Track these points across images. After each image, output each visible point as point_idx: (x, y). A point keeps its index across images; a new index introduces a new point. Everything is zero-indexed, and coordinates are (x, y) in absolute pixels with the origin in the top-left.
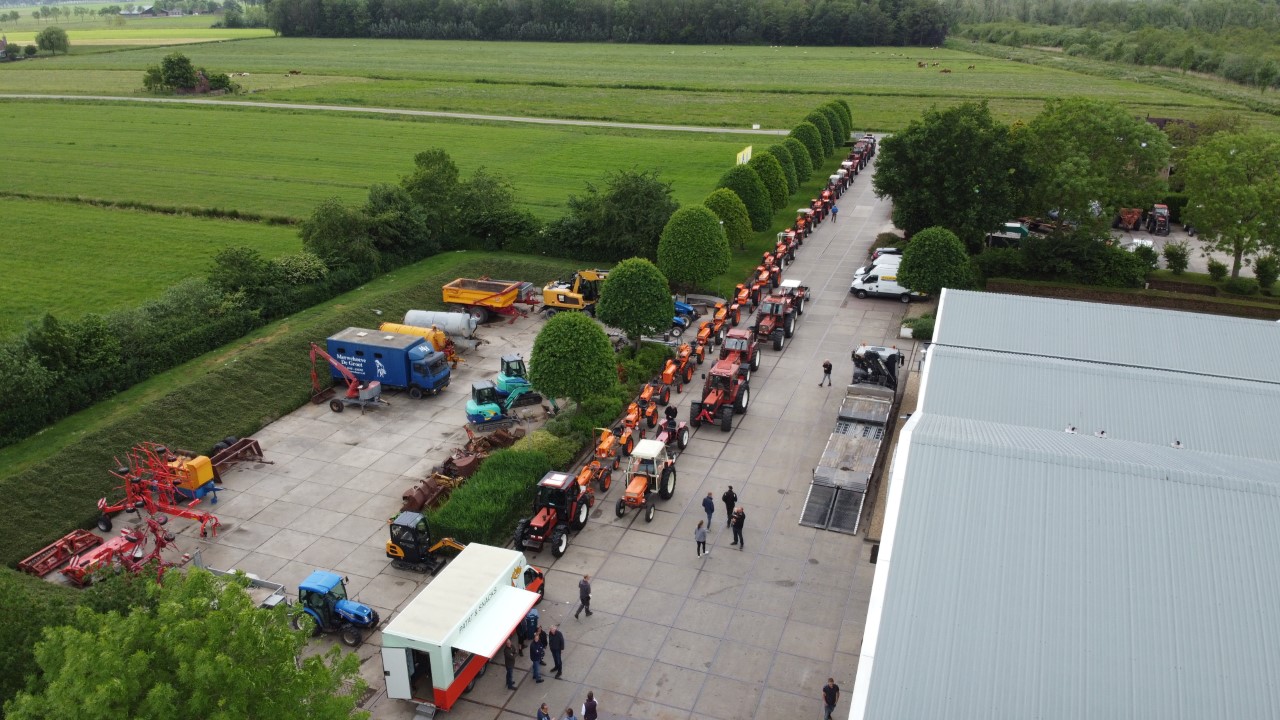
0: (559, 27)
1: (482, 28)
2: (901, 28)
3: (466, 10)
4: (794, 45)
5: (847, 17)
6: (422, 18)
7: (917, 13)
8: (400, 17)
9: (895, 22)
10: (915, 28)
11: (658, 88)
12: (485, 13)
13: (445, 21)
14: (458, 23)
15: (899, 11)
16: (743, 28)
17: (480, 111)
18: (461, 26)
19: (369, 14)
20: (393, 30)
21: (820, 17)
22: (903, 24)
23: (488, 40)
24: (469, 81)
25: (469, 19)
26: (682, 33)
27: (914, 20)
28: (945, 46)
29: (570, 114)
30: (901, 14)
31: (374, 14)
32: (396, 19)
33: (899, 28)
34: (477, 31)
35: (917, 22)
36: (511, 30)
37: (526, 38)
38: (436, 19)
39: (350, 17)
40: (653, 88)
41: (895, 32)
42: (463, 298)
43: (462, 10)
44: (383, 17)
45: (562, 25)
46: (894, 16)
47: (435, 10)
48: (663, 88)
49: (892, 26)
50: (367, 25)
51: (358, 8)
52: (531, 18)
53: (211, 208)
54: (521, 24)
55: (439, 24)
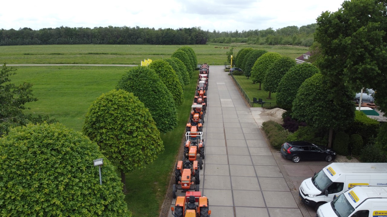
0: (72, 39)
1: (42, 40)
4: (158, 45)
6: (17, 38)
7: (197, 34)
13: (27, 38)
14: (32, 39)
16: (140, 39)
20: (6, 42)
22: (193, 38)
23: (44, 44)
25: (36, 37)
26: (118, 41)
28: (207, 44)
32: (8, 38)
34: (40, 42)
35: (197, 37)
37: (58, 44)
41: (191, 40)
46: (190, 35)
52: (61, 36)
54: (57, 39)
55: (24, 40)
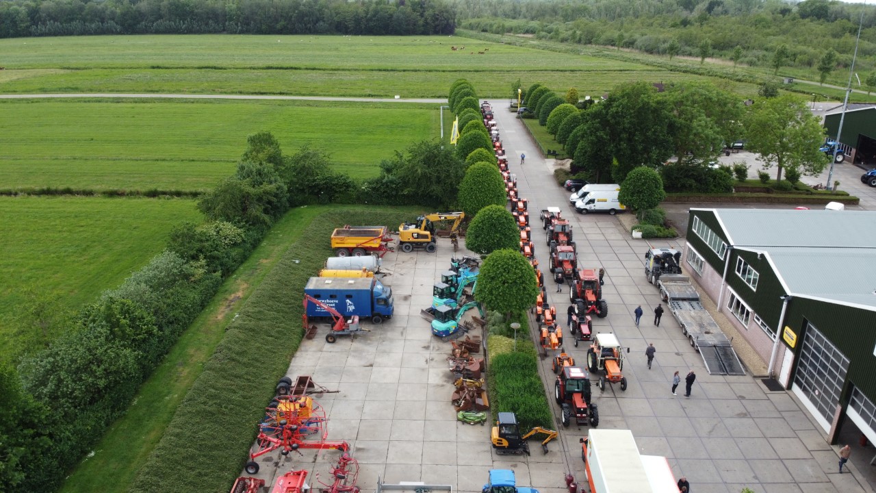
0: (184, 23)
1: (122, 25)
2: (427, 23)
3: (108, 12)
4: (359, 35)
5: (391, 16)
6: (72, 20)
7: (437, 13)
8: (55, 19)
9: (423, 19)
10: (436, 23)
11: (296, 69)
12: (124, 15)
13: (92, 21)
14: (102, 22)
15: (424, 11)
16: (321, 23)
17: (179, 91)
18: (105, 25)
19: (29, 18)
20: (49, 30)
21: (374, 16)
22: (428, 21)
23: (127, 34)
24: (145, 68)
25: (111, 19)
26: (278, 26)
27: (435, 18)
28: (456, 35)
29: (252, 91)
30: (426, 14)
31: (32, 19)
32: (52, 22)
33: (426, 23)
34: (119, 28)
35: (437, 19)
36: (146, 26)
37: (157, 32)
38: (85, 20)
39: (14, 22)
40: (292, 68)
41: (423, 26)
42: (348, 243)
43: (104, 12)
44: (41, 21)
45: (186, 22)
46: (422, 15)
47: (83, 13)
48: (300, 69)
49: (421, 22)
50: (28, 27)
51: (20, 15)
52: (161, 17)
53: (45, 188)
54: (153, 22)
55: (87, 24)
